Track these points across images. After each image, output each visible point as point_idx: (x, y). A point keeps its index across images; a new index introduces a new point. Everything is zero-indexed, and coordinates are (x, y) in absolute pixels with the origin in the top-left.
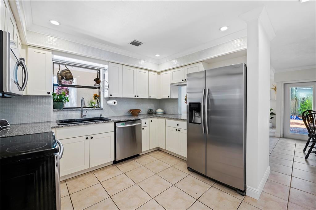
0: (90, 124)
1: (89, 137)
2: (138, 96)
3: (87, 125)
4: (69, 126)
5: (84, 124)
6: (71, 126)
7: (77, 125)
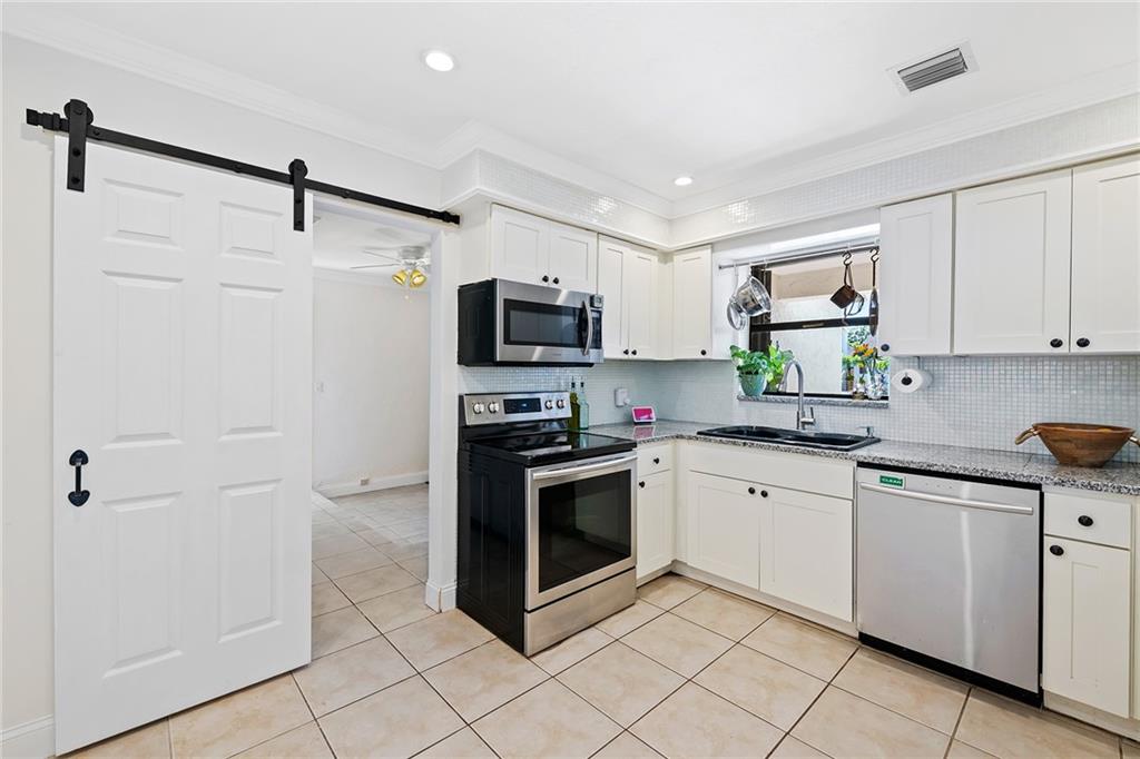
0: (761, 447)
1: (759, 490)
2: (1083, 343)
3: (753, 450)
4: (710, 440)
5: (745, 444)
6: (716, 441)
7: (728, 443)
